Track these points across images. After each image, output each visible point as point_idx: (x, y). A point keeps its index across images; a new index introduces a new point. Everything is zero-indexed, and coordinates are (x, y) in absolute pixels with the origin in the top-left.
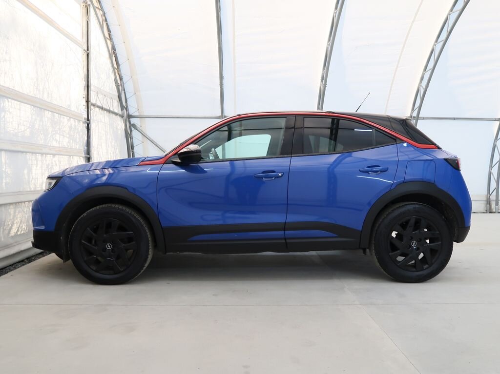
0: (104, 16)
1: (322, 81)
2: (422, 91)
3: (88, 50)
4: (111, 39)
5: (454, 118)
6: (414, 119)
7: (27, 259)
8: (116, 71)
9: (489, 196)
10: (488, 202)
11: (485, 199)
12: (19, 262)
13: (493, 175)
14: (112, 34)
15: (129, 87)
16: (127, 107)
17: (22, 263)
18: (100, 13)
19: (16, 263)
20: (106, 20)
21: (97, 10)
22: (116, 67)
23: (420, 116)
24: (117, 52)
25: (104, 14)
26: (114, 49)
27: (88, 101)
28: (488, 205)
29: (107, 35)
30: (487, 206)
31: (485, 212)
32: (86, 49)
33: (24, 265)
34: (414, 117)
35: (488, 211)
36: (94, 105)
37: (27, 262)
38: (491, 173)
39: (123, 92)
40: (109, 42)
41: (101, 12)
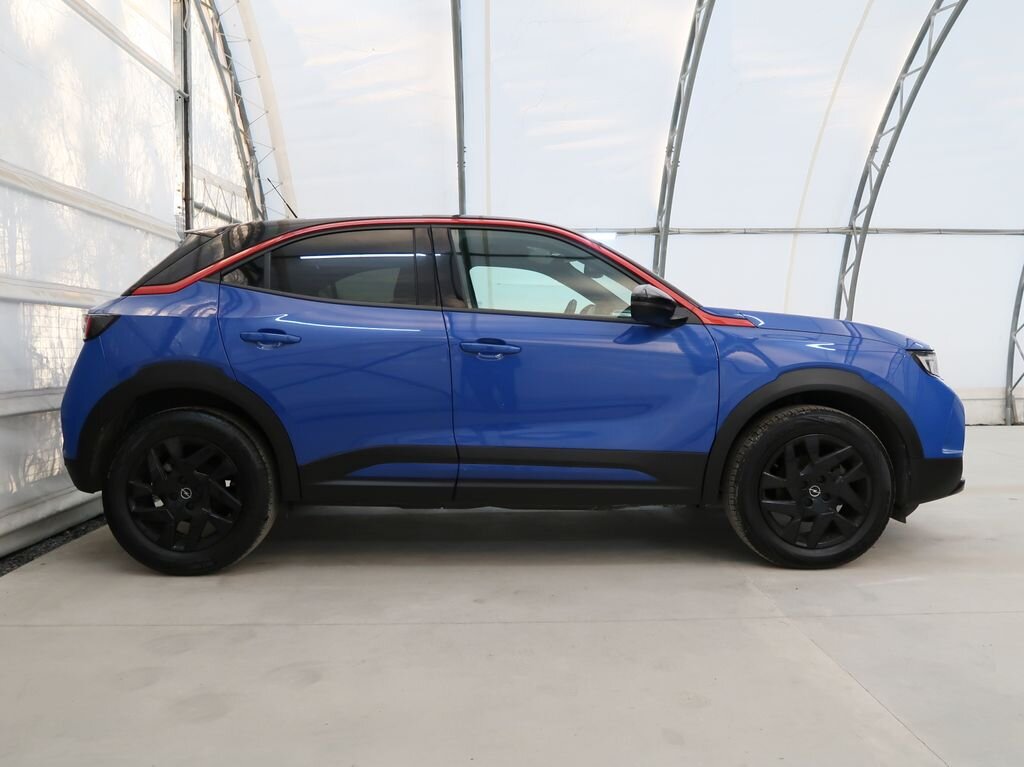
0: (218, 20)
1: (669, 154)
2: (875, 174)
3: (186, 90)
4: (230, 69)
5: (940, 230)
6: (858, 233)
7: (71, 529)
8: (242, 136)
9: (1010, 389)
10: (1009, 402)
11: (1003, 396)
12: (54, 536)
13: (1019, 347)
14: (234, 58)
15: (268, 168)
16: (265, 211)
17: (61, 538)
18: (209, 14)
19: (48, 539)
20: (221, 30)
21: (204, 8)
22: (242, 128)
23: (870, 227)
24: (244, 95)
25: (217, 17)
26: (237, 89)
27: (187, 199)
28: (1009, 409)
29: (223, 62)
30: (1005, 411)
31: (1003, 423)
32: (182, 90)
33: (65, 542)
34: (858, 229)
35: (1009, 422)
36: (199, 207)
37: (71, 535)
38: (1014, 343)
39: (256, 180)
40: (227, 76)
41: (210, 11)
